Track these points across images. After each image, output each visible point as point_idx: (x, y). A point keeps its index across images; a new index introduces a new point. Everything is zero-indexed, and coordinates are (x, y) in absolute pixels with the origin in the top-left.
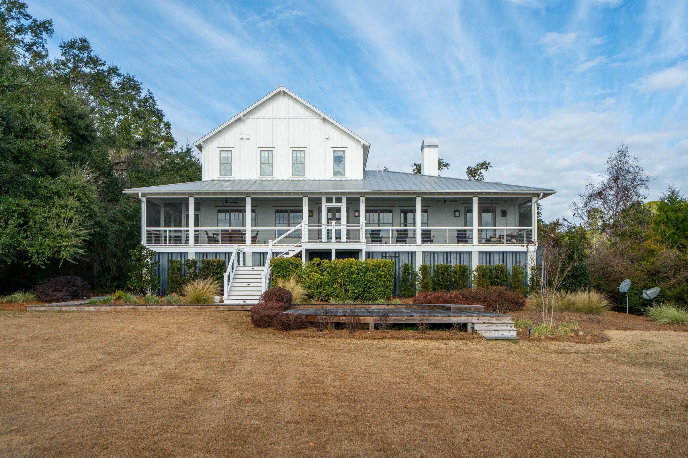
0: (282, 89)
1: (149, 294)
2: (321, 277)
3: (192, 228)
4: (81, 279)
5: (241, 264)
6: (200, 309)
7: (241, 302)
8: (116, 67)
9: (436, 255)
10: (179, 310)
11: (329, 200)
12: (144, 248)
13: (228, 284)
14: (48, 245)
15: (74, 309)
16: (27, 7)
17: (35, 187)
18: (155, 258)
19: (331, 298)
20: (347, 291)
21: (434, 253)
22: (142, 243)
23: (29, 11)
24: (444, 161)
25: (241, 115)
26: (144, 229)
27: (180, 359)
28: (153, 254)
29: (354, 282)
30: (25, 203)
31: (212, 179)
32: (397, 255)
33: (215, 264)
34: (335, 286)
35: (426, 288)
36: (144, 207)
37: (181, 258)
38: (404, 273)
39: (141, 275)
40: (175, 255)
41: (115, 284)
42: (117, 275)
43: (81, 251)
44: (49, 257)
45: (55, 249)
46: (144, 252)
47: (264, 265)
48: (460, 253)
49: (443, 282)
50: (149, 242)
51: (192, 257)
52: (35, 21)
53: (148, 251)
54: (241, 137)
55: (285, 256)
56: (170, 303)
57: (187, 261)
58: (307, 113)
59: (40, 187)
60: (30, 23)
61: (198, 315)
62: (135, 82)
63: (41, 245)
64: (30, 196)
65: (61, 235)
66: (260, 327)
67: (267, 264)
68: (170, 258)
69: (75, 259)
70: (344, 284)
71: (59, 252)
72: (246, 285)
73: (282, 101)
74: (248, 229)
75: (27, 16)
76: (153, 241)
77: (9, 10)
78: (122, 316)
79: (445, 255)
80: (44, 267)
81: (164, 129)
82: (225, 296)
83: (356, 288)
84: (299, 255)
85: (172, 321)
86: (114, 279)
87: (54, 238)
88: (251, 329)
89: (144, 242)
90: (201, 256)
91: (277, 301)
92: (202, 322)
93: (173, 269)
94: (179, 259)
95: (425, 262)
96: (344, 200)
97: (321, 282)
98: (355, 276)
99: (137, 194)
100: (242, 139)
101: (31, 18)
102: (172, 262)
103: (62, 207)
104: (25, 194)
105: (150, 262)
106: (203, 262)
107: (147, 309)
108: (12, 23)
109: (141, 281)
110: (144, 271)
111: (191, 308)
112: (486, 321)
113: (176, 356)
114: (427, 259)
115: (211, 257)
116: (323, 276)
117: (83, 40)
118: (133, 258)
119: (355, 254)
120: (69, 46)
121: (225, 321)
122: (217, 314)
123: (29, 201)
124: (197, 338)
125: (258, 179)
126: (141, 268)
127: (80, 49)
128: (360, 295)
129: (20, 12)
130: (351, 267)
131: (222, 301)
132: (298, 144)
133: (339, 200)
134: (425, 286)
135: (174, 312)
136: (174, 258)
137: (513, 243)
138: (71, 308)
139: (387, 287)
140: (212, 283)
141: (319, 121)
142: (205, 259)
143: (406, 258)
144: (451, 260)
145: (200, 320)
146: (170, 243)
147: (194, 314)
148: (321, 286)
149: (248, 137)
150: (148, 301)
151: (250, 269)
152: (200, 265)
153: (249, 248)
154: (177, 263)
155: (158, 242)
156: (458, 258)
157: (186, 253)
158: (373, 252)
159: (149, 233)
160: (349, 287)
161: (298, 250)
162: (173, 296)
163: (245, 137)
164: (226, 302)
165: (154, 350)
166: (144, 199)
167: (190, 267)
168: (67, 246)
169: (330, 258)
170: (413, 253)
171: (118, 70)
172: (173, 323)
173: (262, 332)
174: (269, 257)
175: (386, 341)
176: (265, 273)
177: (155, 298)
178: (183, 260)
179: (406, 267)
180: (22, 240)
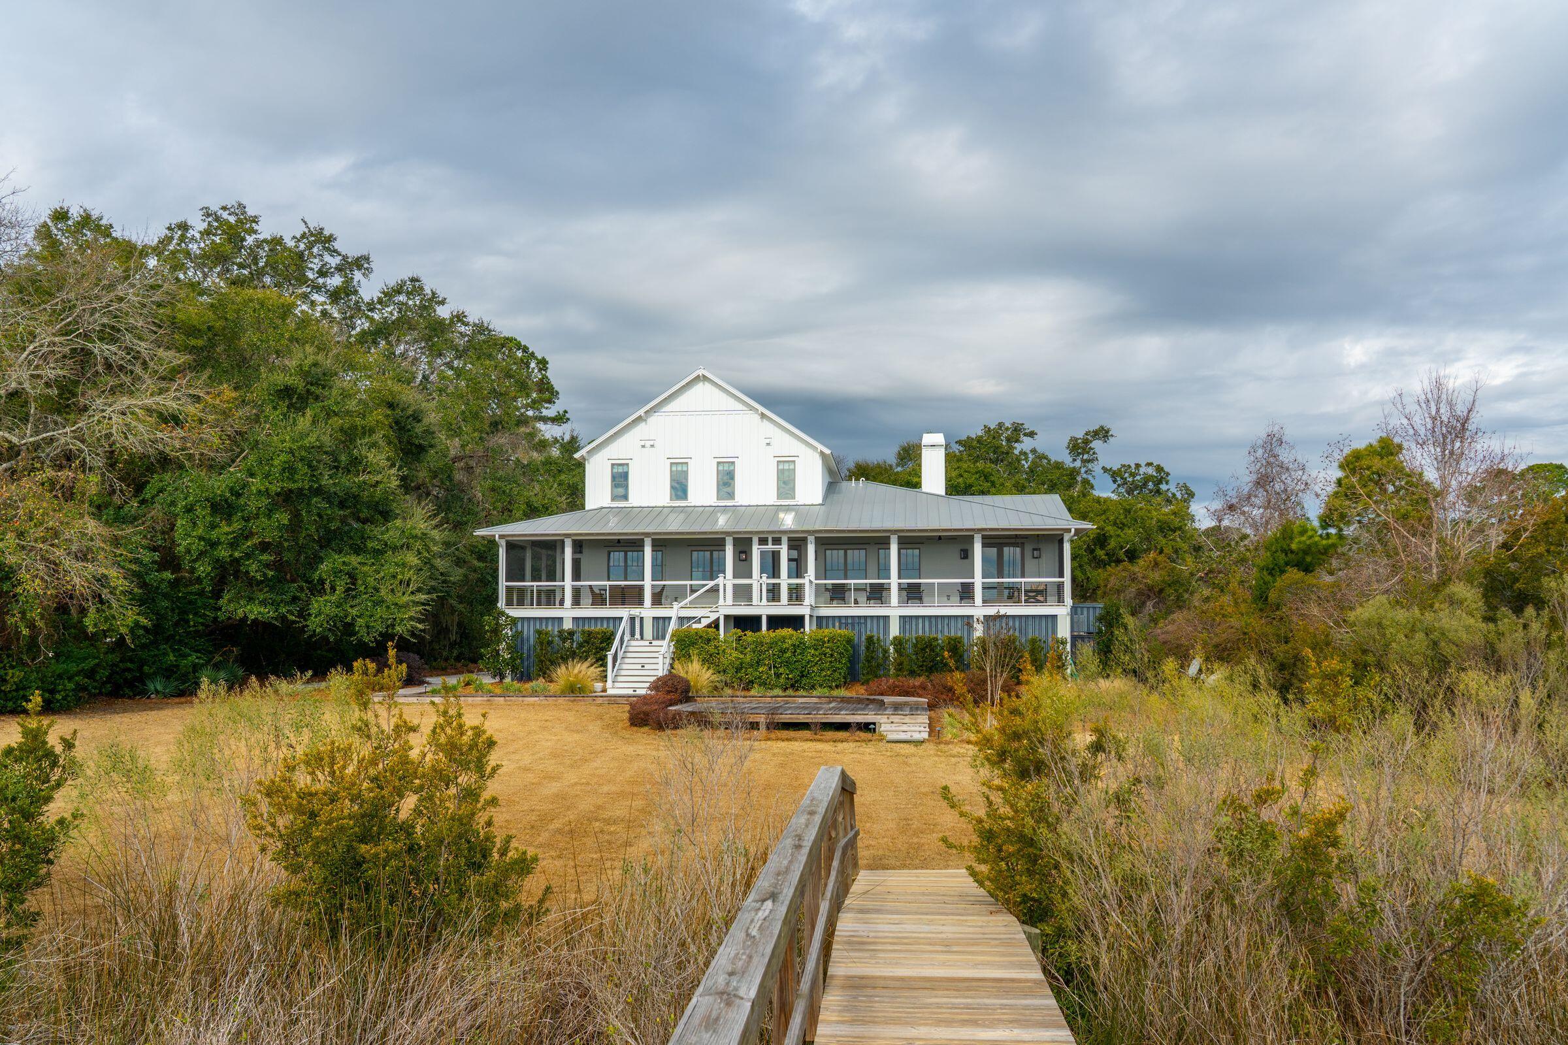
0: (700, 372)
1: (508, 680)
2: (742, 656)
3: (568, 583)
4: (417, 657)
5: (638, 636)
6: (572, 701)
7: (630, 692)
8: (463, 313)
9: (920, 621)
10: (546, 702)
11: (763, 541)
12: (502, 613)
13: (614, 667)
14: (381, 617)
15: (414, 700)
16: (335, 239)
17: (363, 538)
18: (516, 627)
19: (756, 686)
20: (778, 675)
21: (917, 617)
22: (499, 605)
23: (336, 245)
24: (1025, 426)
25: (641, 412)
26: (503, 584)
27: (536, 757)
28: (514, 621)
29: (788, 663)
30: (354, 560)
31: (600, 506)
32: (862, 621)
33: (599, 636)
34: (761, 669)
35: (900, 670)
36: (502, 553)
37: (553, 625)
38: (867, 648)
39: (497, 652)
40: (544, 621)
41: (455, 653)
42: (458, 640)
43: (420, 626)
44: (381, 632)
45: (389, 622)
46: (502, 620)
47: (663, 638)
48: (956, 617)
49: (924, 661)
50: (509, 603)
51: (568, 625)
52: (345, 258)
53: (508, 617)
54: (643, 443)
55: (694, 626)
56: (534, 693)
57: (561, 632)
58: (740, 406)
59: (369, 537)
60: (338, 262)
61: (570, 710)
62: (490, 331)
63: (371, 616)
64: (357, 550)
65: (397, 604)
66: (636, 725)
67: (668, 637)
68: (538, 627)
69: (413, 634)
70: (775, 667)
71: (393, 626)
72: (639, 667)
73: (700, 388)
74: (648, 583)
75: (334, 252)
76: (515, 602)
77: (310, 247)
78: (474, 711)
79: (933, 620)
80: (374, 644)
81: (536, 371)
82: (609, 683)
83: (791, 672)
84: (715, 625)
85: (536, 717)
86: (453, 645)
87: (388, 607)
88: (625, 729)
89: (502, 604)
90: (581, 623)
91: (669, 692)
92: (571, 719)
93: (541, 643)
94: (550, 628)
95: (904, 632)
96: (785, 540)
97: (741, 664)
98: (788, 654)
99: (494, 536)
100: (643, 446)
101: (340, 255)
102: (539, 632)
103: (396, 564)
104: (351, 547)
105: (510, 633)
106: (583, 632)
107: (506, 701)
108: (315, 264)
109: (498, 661)
110: (503, 645)
111: (561, 700)
112: (895, 721)
113: (533, 755)
114: (907, 627)
115: (596, 625)
116: (745, 654)
117: (413, 280)
118: (487, 628)
119: (796, 622)
120: (394, 291)
121: (600, 717)
122: (594, 709)
123: (359, 559)
124: (559, 737)
125: (666, 505)
126: (499, 642)
127: (408, 294)
128: (796, 682)
129: (324, 248)
130: (784, 642)
131: (604, 690)
132: (726, 452)
133: (777, 541)
134: (900, 667)
135: (539, 705)
136: (544, 627)
137: (1039, 601)
138: (410, 699)
139: (834, 671)
140: (592, 665)
141: (757, 417)
142: (586, 628)
143: (875, 625)
144: (943, 627)
145: (570, 717)
146: (539, 604)
147: (564, 709)
148: (741, 668)
149: (652, 443)
150: (507, 689)
151: (647, 643)
152: (578, 638)
153: (648, 611)
154: (546, 634)
155: (521, 603)
156: (953, 624)
157: (561, 619)
158: (828, 617)
159: (509, 590)
160: (781, 670)
161: (713, 617)
162: (540, 683)
163: (648, 444)
164: (610, 692)
165: (511, 749)
166: (503, 543)
167: (564, 640)
168: (402, 620)
169: (759, 629)
170: (886, 618)
171: (465, 316)
172: (536, 720)
173: (637, 732)
174: (672, 626)
175: (769, 742)
176: (663, 650)
177: (516, 685)
178: (556, 630)
179: (870, 639)
180: (350, 610)
